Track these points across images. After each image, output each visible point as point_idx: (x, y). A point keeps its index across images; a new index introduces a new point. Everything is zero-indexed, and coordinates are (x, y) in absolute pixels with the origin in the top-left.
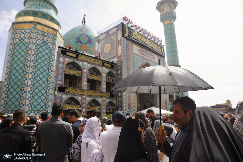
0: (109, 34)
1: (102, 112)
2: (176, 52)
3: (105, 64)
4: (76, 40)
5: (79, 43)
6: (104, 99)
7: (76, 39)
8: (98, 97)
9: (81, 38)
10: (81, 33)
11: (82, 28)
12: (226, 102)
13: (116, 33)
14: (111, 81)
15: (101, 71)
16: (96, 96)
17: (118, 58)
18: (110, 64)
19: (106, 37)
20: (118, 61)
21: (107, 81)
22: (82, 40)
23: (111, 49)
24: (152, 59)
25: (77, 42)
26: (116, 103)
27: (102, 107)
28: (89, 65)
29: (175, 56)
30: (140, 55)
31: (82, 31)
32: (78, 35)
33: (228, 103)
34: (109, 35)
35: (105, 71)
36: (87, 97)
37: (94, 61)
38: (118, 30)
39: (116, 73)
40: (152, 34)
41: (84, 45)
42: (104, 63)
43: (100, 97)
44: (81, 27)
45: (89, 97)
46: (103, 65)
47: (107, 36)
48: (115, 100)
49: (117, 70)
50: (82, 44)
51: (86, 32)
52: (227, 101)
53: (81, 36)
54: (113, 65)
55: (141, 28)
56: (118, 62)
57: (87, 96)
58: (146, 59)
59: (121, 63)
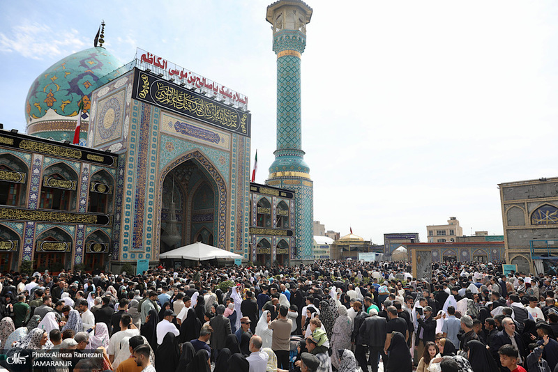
0: (114, 88)
1: (74, 253)
2: (295, 120)
3: (89, 157)
4: (69, 87)
5: (74, 94)
6: (81, 226)
7: (69, 83)
8: (65, 224)
9: (80, 83)
10: (83, 70)
11: (89, 59)
12: (448, 221)
13: (124, 89)
14: (102, 190)
15: (77, 171)
16: (61, 222)
17: (122, 143)
18: (100, 156)
19: (109, 94)
20: (123, 149)
21: (92, 190)
22: (81, 88)
23: (115, 121)
24: (212, 141)
25: (70, 91)
26: (112, 234)
27: (74, 243)
28: (47, 160)
29: (291, 129)
30: (179, 135)
31: (85, 66)
32: (74, 76)
33: (451, 224)
34: (114, 91)
35: (86, 170)
36: (38, 223)
37: (61, 151)
38: (128, 83)
39: (116, 174)
40: (220, 87)
41: (86, 97)
42: (85, 154)
43: (70, 223)
44: (87, 55)
45: (44, 223)
46: (84, 158)
47: (112, 92)
48: (109, 228)
49: (118, 168)
50: (83, 95)
51: (94, 68)
52: (450, 219)
53: (81, 76)
54: (108, 158)
55: (189, 76)
56: (121, 152)
57: (38, 221)
58: (195, 143)
59: (125, 153)
